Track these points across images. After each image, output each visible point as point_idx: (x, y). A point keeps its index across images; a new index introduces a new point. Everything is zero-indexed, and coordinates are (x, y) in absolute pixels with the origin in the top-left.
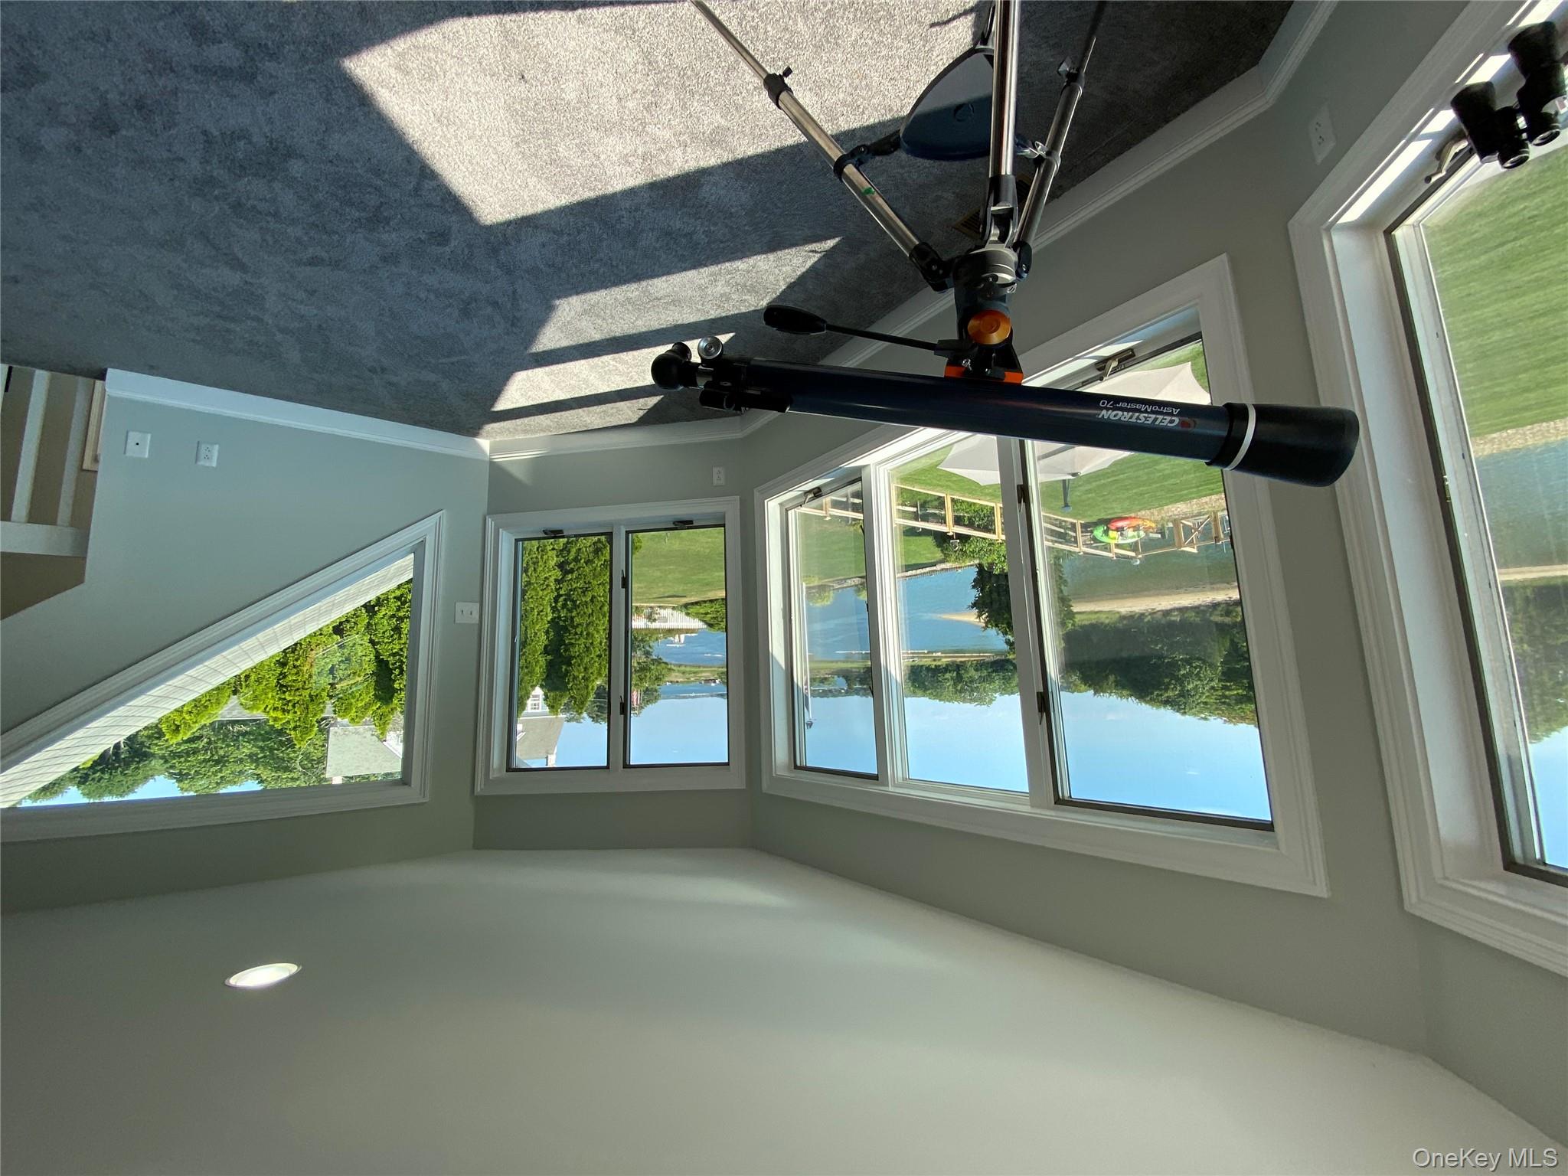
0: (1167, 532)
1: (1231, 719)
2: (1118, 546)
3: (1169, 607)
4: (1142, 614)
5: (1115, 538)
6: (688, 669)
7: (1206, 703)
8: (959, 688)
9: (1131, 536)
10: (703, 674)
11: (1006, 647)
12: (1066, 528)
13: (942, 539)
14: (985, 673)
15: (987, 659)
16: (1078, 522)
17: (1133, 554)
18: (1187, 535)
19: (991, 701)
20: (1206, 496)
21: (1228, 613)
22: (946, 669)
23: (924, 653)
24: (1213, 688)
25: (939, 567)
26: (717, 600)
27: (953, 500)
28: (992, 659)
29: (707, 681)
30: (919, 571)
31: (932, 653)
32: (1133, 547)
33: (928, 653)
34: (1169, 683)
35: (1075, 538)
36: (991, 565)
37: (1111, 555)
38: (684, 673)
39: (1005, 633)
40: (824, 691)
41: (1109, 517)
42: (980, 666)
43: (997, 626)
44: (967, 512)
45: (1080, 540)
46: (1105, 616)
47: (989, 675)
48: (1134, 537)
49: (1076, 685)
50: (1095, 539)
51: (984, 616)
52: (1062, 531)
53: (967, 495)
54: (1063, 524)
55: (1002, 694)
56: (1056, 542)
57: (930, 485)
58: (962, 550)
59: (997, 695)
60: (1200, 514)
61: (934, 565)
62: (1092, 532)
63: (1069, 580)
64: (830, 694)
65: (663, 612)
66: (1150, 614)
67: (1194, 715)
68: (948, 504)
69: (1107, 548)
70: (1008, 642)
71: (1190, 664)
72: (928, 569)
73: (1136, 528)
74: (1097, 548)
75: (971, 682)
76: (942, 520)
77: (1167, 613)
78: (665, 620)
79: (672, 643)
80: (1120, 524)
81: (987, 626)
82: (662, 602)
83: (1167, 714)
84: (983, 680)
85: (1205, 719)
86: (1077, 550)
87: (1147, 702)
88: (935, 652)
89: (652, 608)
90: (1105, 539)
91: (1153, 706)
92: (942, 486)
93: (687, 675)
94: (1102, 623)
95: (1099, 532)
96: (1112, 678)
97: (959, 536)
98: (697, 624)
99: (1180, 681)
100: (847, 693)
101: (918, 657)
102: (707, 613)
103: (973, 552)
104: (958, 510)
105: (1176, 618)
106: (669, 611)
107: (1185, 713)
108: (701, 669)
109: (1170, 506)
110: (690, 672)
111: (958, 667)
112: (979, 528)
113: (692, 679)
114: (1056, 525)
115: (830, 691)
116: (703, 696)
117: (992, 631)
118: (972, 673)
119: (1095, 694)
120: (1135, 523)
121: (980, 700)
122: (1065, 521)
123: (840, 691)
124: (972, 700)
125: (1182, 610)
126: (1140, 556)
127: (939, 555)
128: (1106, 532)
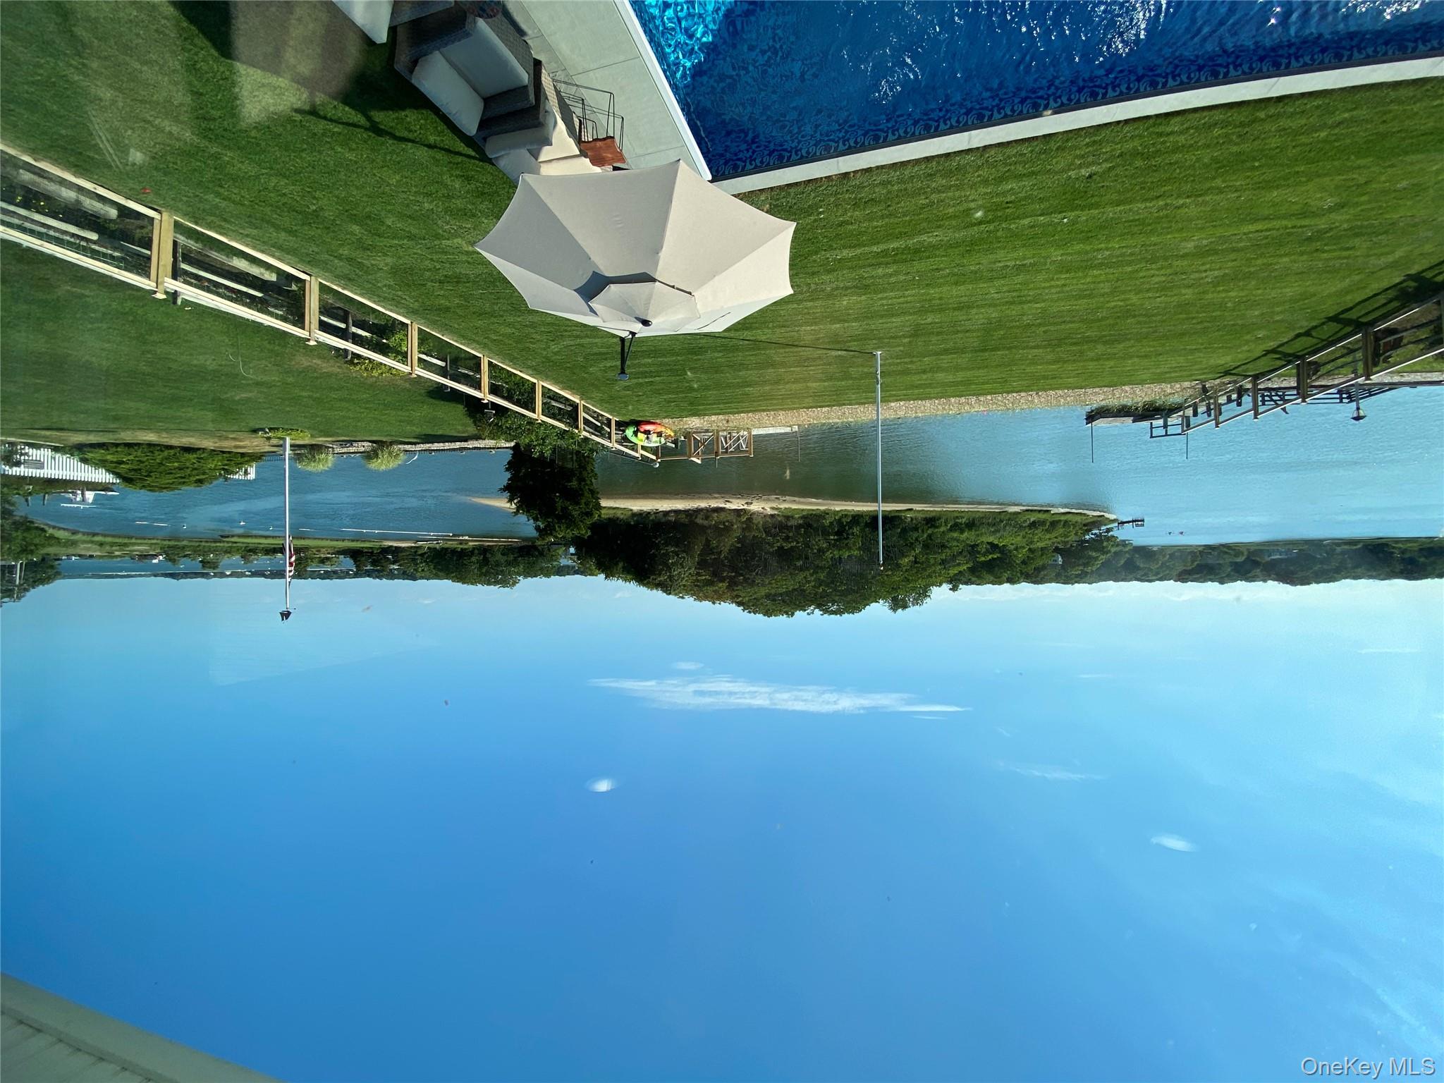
0: (680, 444)
1: (699, 599)
2: (643, 448)
3: (669, 509)
4: (649, 513)
5: (641, 440)
6: (109, 539)
7: (684, 586)
8: (484, 570)
9: (655, 441)
10: (136, 548)
11: (535, 534)
12: (602, 423)
13: (474, 407)
14: (511, 557)
15: (515, 545)
16: (614, 419)
17: (654, 458)
18: (697, 447)
19: (514, 583)
20: (715, 414)
21: (707, 518)
22: (472, 552)
23: (449, 536)
24: (690, 574)
25: (471, 444)
26: (138, 445)
27: (490, 363)
28: (520, 545)
29: (144, 557)
30: (447, 446)
31: (459, 536)
32: (654, 451)
33: (454, 536)
34: (662, 570)
35: (610, 434)
36: (529, 446)
37: (637, 455)
38: (101, 544)
39: (536, 519)
40: (326, 572)
41: (640, 419)
42: (507, 550)
43: (528, 511)
44: (506, 383)
45: (614, 437)
46: (621, 512)
47: (515, 559)
48: (656, 442)
49: (591, 570)
50: (625, 439)
51: (515, 501)
52: (599, 424)
53: (507, 362)
54: (600, 418)
55: (526, 577)
56: (593, 434)
57: (464, 337)
58: (497, 424)
59: (521, 578)
60: (707, 431)
61: (465, 440)
62: (624, 431)
63: (599, 475)
64: (335, 576)
65: (34, 453)
66: (655, 513)
67: (676, 595)
68: (485, 367)
69: (634, 447)
70: (537, 528)
71: (678, 555)
72: (458, 445)
73: (660, 434)
74: (626, 447)
75: (497, 565)
76: (477, 386)
77: (666, 513)
78: (39, 465)
79: (71, 501)
80: (648, 427)
81: (518, 511)
82: (32, 437)
83: (658, 594)
84: (509, 564)
85: (682, 598)
86: (610, 445)
87: (644, 585)
88: (463, 536)
89: (12, 444)
90: (633, 439)
91: (648, 588)
92: (478, 343)
93: (108, 548)
94: (618, 518)
95: (629, 432)
96: (621, 565)
97: (495, 406)
98: (102, 476)
99: (669, 568)
100: (356, 575)
101: (442, 539)
102: (122, 462)
103: (509, 429)
104: (495, 377)
105: (672, 518)
106: (48, 453)
107: (670, 594)
108: (133, 541)
109: (688, 419)
110: (112, 544)
111: (484, 551)
112: (517, 403)
113: (117, 553)
114: (593, 417)
115: (335, 572)
116: (141, 576)
117: (523, 518)
118: (499, 557)
119: (606, 578)
120: (659, 429)
121: (504, 583)
122: (602, 416)
123: (347, 573)
124: (496, 583)
125: (677, 512)
126: (659, 460)
127: (472, 429)
128: (635, 433)
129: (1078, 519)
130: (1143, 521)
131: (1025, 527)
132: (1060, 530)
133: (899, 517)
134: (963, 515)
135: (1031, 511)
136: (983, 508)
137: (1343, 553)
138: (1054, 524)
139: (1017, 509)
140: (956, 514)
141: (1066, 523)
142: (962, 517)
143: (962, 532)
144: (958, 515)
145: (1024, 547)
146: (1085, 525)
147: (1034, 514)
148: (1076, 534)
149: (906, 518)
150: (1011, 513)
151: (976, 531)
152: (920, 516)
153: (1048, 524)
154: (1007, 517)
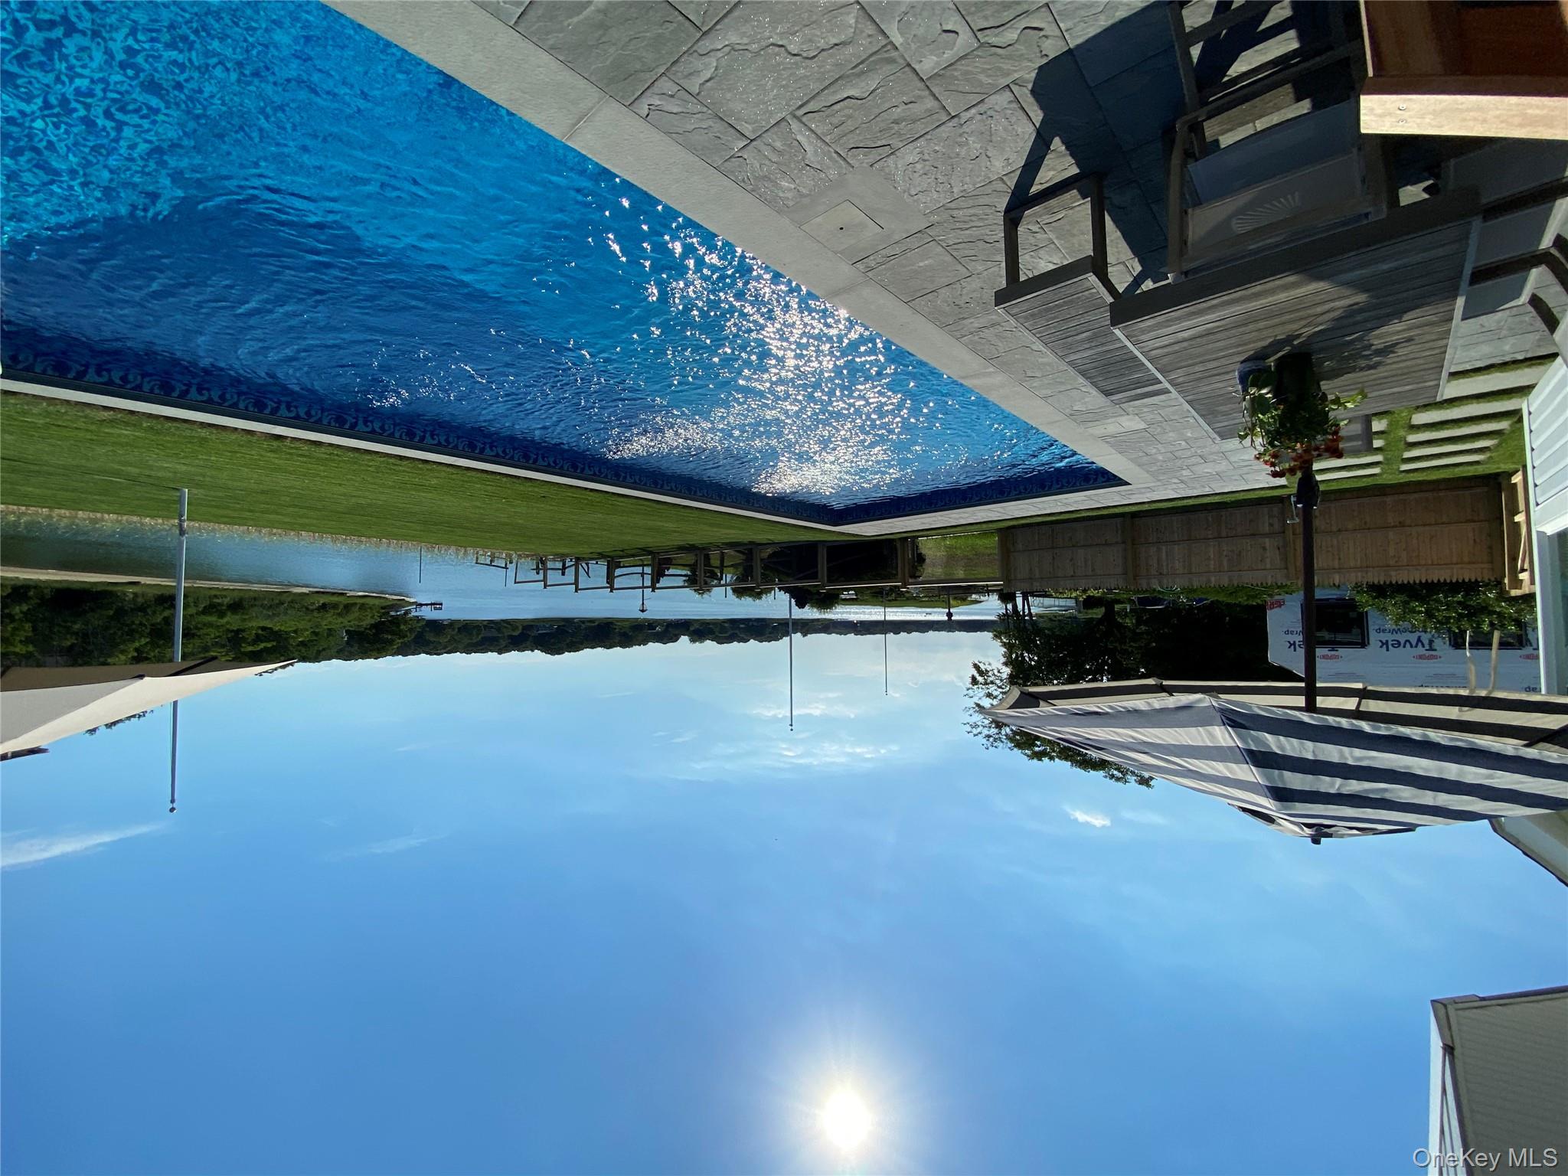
129: (377, 602)
130: (441, 604)
131: (312, 611)
132: (355, 614)
133: (110, 594)
134: (224, 593)
135: (323, 593)
136: (256, 587)
137: (586, 629)
138: (348, 607)
139: (305, 590)
140: (213, 593)
141: (363, 607)
142: (226, 597)
143: (222, 615)
144: (218, 593)
145: (307, 630)
146: (383, 608)
147: (324, 596)
148: (372, 617)
149: (125, 594)
150: (296, 594)
151: (243, 614)
152: (151, 592)
153: (341, 607)
154: (289, 599)
